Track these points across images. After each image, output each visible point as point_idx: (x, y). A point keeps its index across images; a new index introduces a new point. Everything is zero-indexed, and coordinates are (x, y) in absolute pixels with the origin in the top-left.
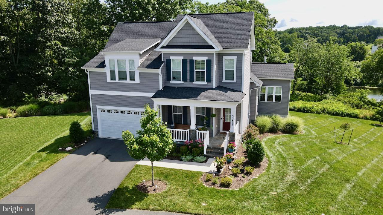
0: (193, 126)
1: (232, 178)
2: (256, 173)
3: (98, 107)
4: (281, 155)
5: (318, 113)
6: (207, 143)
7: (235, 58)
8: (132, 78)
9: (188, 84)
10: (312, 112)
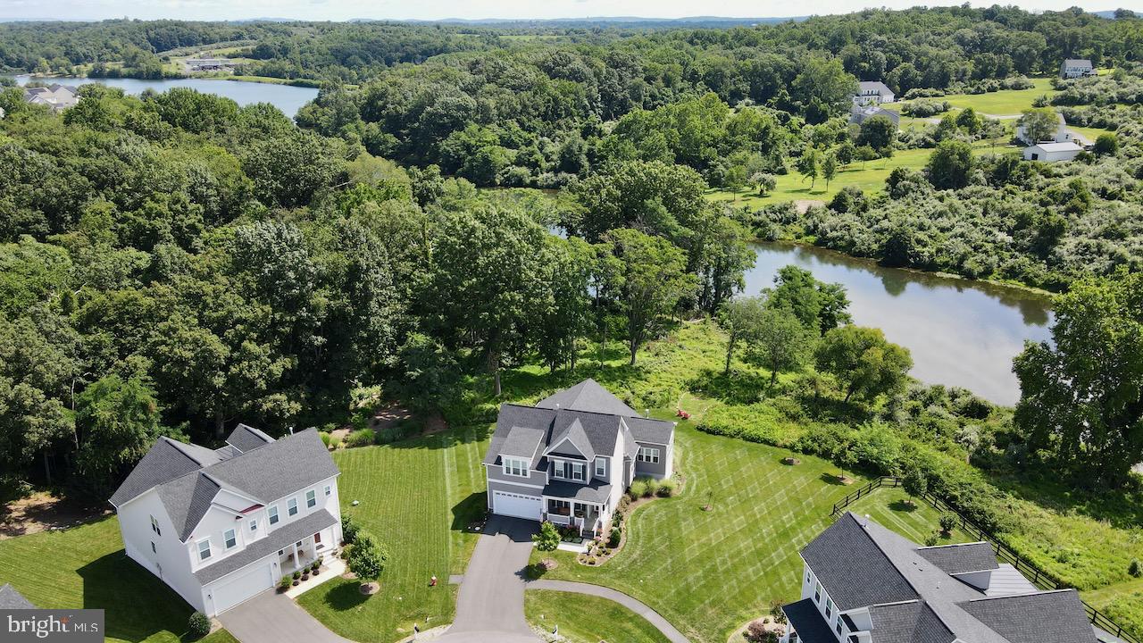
0: (572, 514)
1: (596, 558)
2: (614, 552)
3: (494, 491)
4: (638, 533)
5: (732, 437)
6: (582, 527)
7: (605, 460)
8: (525, 474)
9: (568, 480)
10: (723, 435)
